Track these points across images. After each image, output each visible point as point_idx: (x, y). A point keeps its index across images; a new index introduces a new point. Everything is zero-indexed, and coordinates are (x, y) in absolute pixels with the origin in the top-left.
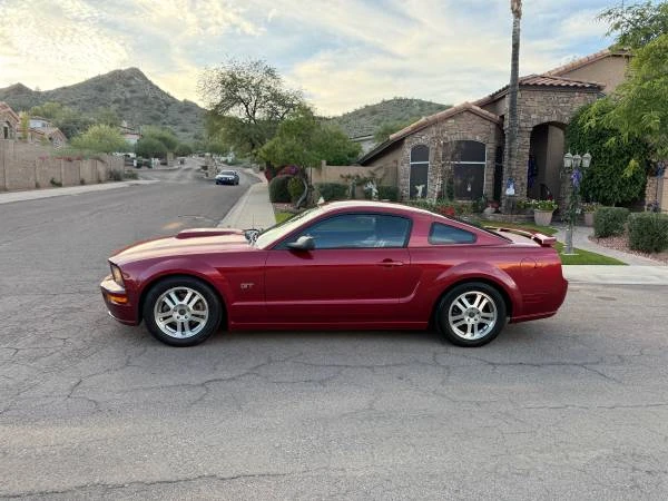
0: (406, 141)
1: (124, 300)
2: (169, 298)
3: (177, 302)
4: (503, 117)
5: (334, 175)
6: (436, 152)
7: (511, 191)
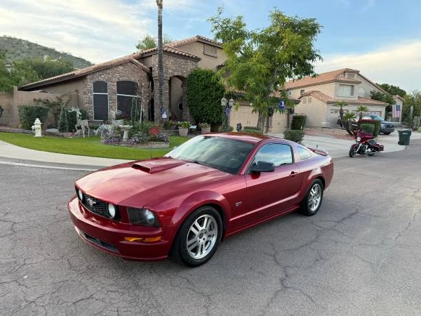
1: (158, 239)
2: (195, 227)
3: (200, 228)
4: (151, 68)
5: (26, 99)
6: (112, 87)
7: (165, 116)
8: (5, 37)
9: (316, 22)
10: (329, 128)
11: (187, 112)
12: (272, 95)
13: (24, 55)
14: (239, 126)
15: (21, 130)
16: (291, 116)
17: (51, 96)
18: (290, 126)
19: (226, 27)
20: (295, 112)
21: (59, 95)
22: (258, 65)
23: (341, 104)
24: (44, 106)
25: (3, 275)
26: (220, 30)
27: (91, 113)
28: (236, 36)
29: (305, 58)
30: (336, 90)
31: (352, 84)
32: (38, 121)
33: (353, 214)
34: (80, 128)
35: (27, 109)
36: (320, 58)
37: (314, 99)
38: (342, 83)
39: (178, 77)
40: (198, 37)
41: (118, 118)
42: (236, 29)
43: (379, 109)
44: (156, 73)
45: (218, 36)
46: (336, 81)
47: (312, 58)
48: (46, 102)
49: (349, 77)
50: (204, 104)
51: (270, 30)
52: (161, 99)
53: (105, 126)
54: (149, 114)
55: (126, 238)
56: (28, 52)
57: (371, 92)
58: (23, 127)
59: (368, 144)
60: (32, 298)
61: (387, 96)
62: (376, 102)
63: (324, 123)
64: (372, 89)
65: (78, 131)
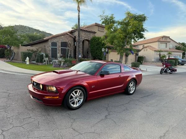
0: (49, 40)
1: (58, 97)
2: (73, 94)
3: (76, 95)
4: (75, 37)
5: (24, 49)
6: (59, 44)
7: (80, 56)
8: (20, 25)
9: (145, 15)
10: (155, 62)
11: (90, 55)
12: (125, 47)
13: (27, 32)
14: (112, 60)
15: (21, 62)
16: (137, 56)
17: (34, 48)
18: (137, 61)
19: (106, 19)
20: (139, 55)
21: (37, 48)
22: (119, 34)
23: (160, 51)
24: (31, 52)
25: (1, 109)
26: (104, 20)
27: (50, 55)
28: (111, 22)
29: (140, 31)
30: (159, 45)
31: (166, 43)
32: (28, 58)
33: (150, 95)
34: (45, 61)
35: (24, 53)
36: (147, 31)
37: (148, 50)
38: (162, 42)
39: (86, 40)
40: (96, 23)
41: (61, 57)
42: (111, 20)
43: (179, 54)
44: (77, 39)
45: (103, 22)
46: (158, 41)
47: (143, 31)
48: (32, 51)
49: (165, 40)
50: (97, 51)
51: (125, 20)
52: (79, 49)
53: (55, 60)
54: (74, 56)
55: (45, 97)
56: (29, 31)
57: (176, 46)
58: (22, 61)
59: (169, 68)
60: (9, 117)
61: (183, 48)
62: (178, 51)
63: (153, 60)
64: (176, 45)
65: (44, 63)
